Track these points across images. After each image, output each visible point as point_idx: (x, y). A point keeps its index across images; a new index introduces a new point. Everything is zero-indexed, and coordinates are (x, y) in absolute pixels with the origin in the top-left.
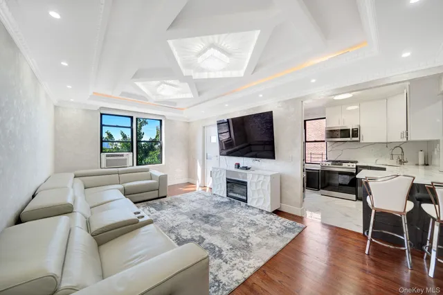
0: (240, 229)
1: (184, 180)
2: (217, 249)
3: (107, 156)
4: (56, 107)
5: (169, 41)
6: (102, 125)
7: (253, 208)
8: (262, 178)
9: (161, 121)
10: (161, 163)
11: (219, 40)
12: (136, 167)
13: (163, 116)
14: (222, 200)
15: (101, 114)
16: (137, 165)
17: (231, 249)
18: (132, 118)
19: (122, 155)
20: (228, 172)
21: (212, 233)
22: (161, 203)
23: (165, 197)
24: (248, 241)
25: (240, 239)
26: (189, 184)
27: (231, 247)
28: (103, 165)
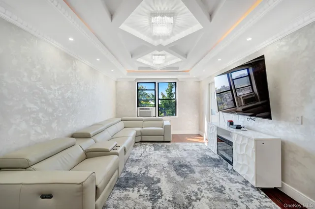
0: (199, 189)
1: (195, 132)
2: (159, 194)
3: (140, 109)
4: (116, 82)
5: (120, 27)
6: (138, 90)
7: (238, 175)
8: (246, 141)
9: (176, 83)
10: (176, 115)
11: (153, 9)
12: (157, 117)
13: (177, 79)
14: (213, 157)
15: (138, 83)
16: (158, 116)
17: (169, 201)
18: (155, 83)
19: (149, 109)
20: (218, 128)
21: (170, 180)
22: (162, 146)
23: (169, 142)
24: (193, 203)
25: (187, 197)
26: (199, 135)
27: (171, 199)
28: (139, 115)
